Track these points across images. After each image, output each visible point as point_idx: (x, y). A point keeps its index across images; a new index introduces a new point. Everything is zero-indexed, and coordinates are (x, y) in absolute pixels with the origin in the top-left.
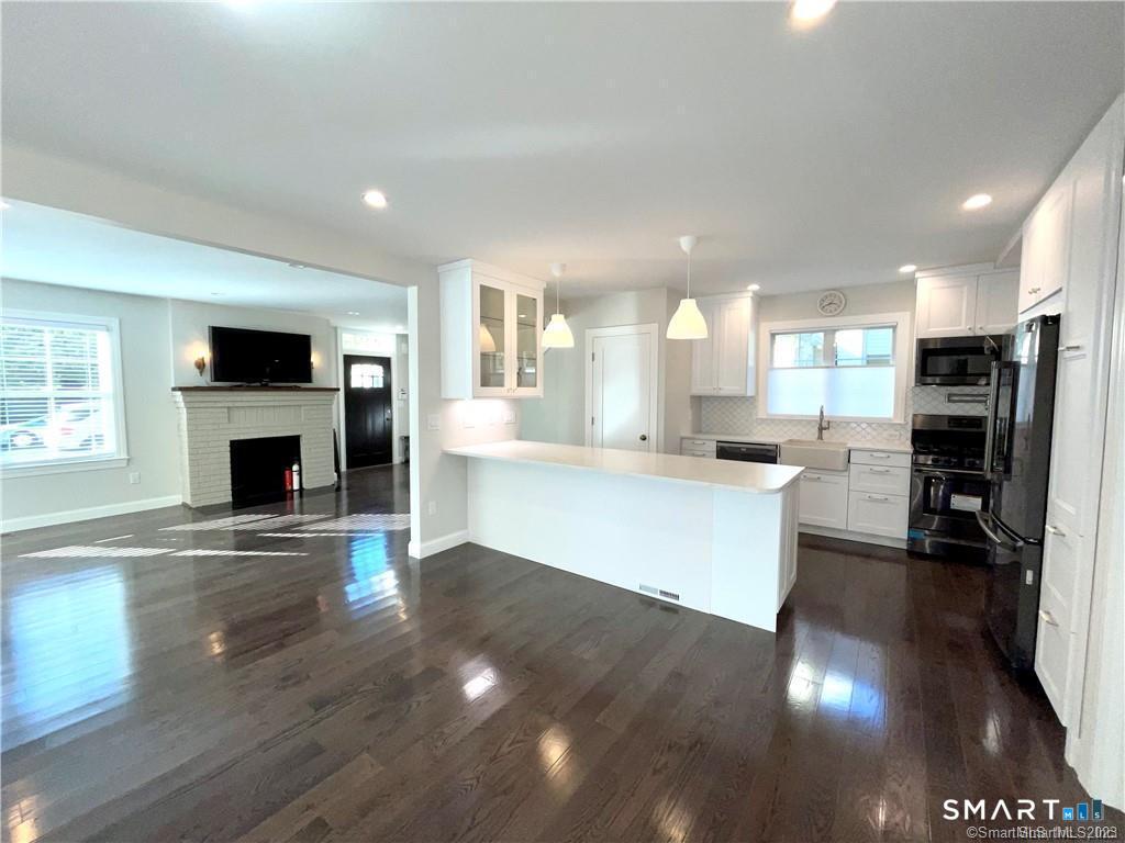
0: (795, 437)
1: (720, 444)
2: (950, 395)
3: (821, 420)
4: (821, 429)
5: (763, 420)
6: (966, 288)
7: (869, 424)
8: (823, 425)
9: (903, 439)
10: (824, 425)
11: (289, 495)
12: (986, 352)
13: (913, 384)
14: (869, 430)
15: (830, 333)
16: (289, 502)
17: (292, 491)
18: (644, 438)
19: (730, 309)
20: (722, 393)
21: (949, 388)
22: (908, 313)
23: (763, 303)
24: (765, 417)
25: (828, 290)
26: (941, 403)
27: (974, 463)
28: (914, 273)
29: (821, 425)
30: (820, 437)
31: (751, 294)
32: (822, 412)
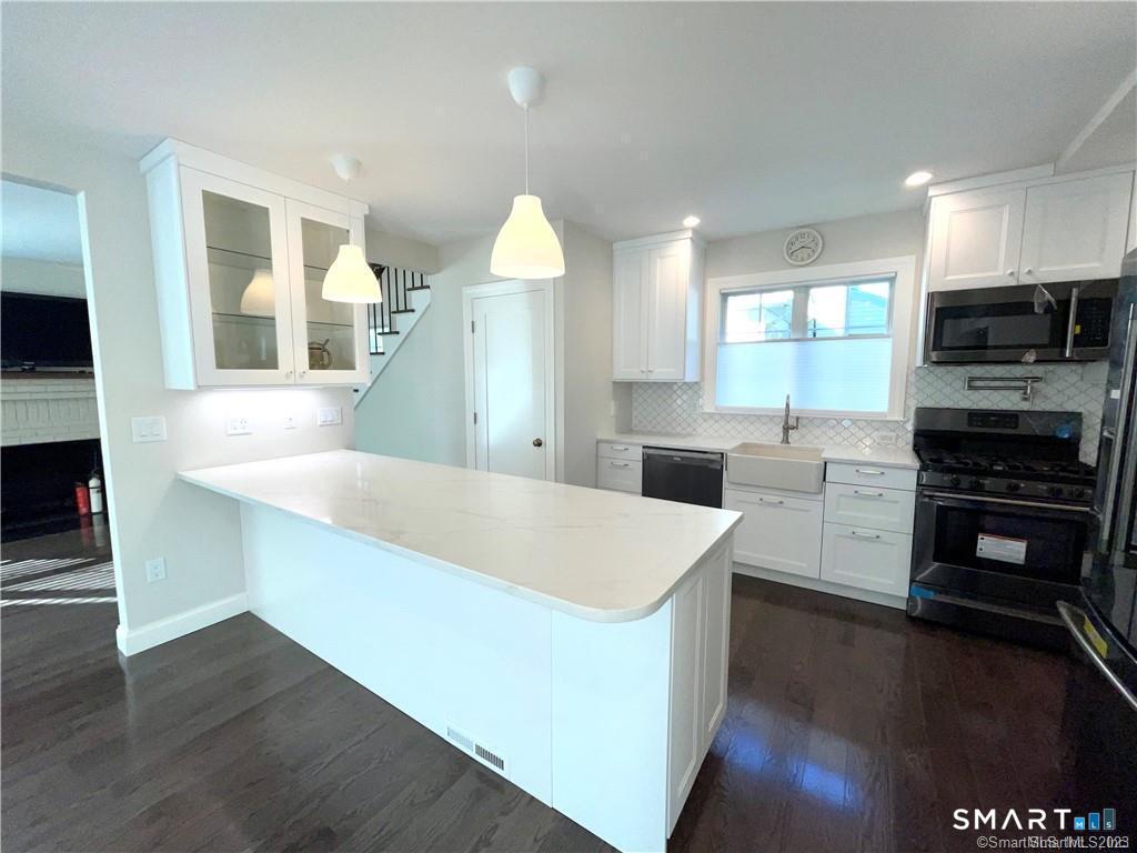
0: (751, 440)
1: (646, 450)
2: (972, 379)
3: (787, 416)
4: (787, 429)
5: (711, 415)
6: (1007, 209)
7: (854, 422)
8: (790, 424)
9: (901, 443)
10: (792, 422)
11: (84, 521)
12: (1036, 310)
13: (919, 361)
14: (854, 429)
15: (803, 290)
16: (84, 531)
17: (90, 514)
18: (538, 444)
19: (662, 258)
20: (653, 378)
21: (968, 368)
22: (914, 257)
23: (710, 250)
24: (712, 410)
25: (801, 227)
26: (956, 392)
27: (1017, 487)
28: (925, 187)
29: (787, 423)
30: (786, 440)
31: (689, 234)
32: (788, 405)
